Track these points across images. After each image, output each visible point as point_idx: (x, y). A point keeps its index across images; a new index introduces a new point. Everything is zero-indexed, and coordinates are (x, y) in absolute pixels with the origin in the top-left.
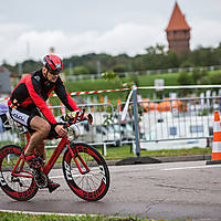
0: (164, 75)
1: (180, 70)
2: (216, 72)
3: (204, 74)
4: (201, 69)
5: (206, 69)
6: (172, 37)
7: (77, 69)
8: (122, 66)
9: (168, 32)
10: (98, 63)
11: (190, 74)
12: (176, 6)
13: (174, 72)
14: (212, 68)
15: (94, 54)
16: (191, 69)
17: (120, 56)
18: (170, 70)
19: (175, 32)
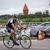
0: (23, 20)
1: (26, 19)
4: (31, 19)
6: (24, 11)
7: (3, 18)
9: (23, 10)
11: (28, 20)
12: (25, 5)
13: (25, 19)
14: (33, 19)
15: (6, 15)
16: (29, 19)
18: (24, 19)
19: (25, 10)
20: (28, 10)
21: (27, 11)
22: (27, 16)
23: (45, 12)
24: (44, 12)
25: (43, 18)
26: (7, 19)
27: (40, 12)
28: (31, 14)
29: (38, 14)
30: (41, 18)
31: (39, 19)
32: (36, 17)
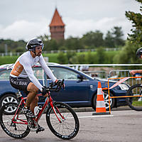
0: (49, 55)
1: (59, 51)
2: (82, 53)
3: (74, 54)
4: (72, 51)
5: (75, 51)
6: (53, 30)
8: (22, 48)
9: (51, 27)
10: (6, 46)
11: (65, 54)
12: (56, 11)
13: (55, 53)
14: (79, 51)
15: (2, 40)
16: (66, 51)
17: (20, 41)
18: (52, 51)
19: (55, 27)
20: (63, 27)
21: (60, 30)
22: (61, 44)
23: (111, 31)
24: (109, 32)
25: (107, 49)
26: (3, 52)
27: (98, 31)
28: (71, 39)
29: (93, 37)
30: (101, 48)
31: (94, 53)
32: (86, 47)
